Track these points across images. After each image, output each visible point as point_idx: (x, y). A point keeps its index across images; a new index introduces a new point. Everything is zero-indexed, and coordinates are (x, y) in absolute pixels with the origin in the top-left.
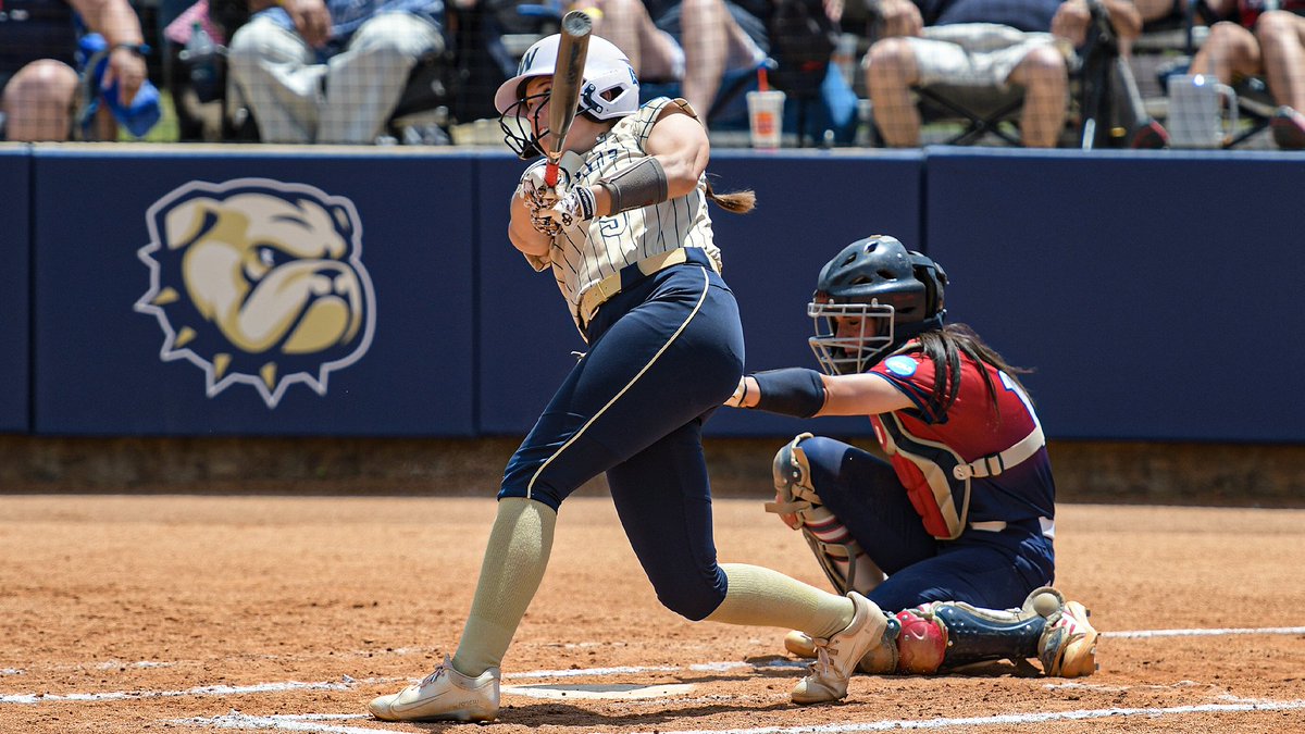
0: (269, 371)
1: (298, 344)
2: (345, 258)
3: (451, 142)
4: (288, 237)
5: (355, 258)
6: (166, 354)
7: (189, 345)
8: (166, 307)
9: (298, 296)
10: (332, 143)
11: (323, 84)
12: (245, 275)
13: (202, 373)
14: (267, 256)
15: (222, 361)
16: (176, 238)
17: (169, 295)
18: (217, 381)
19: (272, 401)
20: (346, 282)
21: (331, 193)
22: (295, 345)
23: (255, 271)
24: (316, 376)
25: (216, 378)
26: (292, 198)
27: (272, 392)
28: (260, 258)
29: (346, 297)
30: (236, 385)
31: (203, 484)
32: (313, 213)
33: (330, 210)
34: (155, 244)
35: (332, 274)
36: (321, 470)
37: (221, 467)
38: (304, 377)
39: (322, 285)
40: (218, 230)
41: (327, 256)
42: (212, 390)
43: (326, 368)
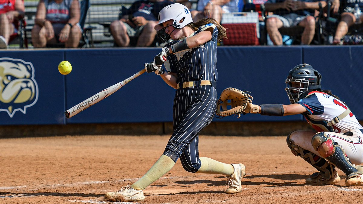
0: (10, 108)
2: (30, 78)
4: (15, 73)
9: (18, 88)
12: (4, 83)
14: (9, 78)
19: (11, 116)
20: (31, 84)
22: (17, 101)
23: (6, 82)
24: (23, 109)
26: (16, 63)
27: (11, 113)
28: (7, 78)
29: (30, 88)
30: (2, 112)
32: (21, 66)
33: (26, 65)
35: (27, 82)
36: (25, 134)
38: (20, 109)
39: (24, 85)
41: (25, 77)
43: (26, 107)
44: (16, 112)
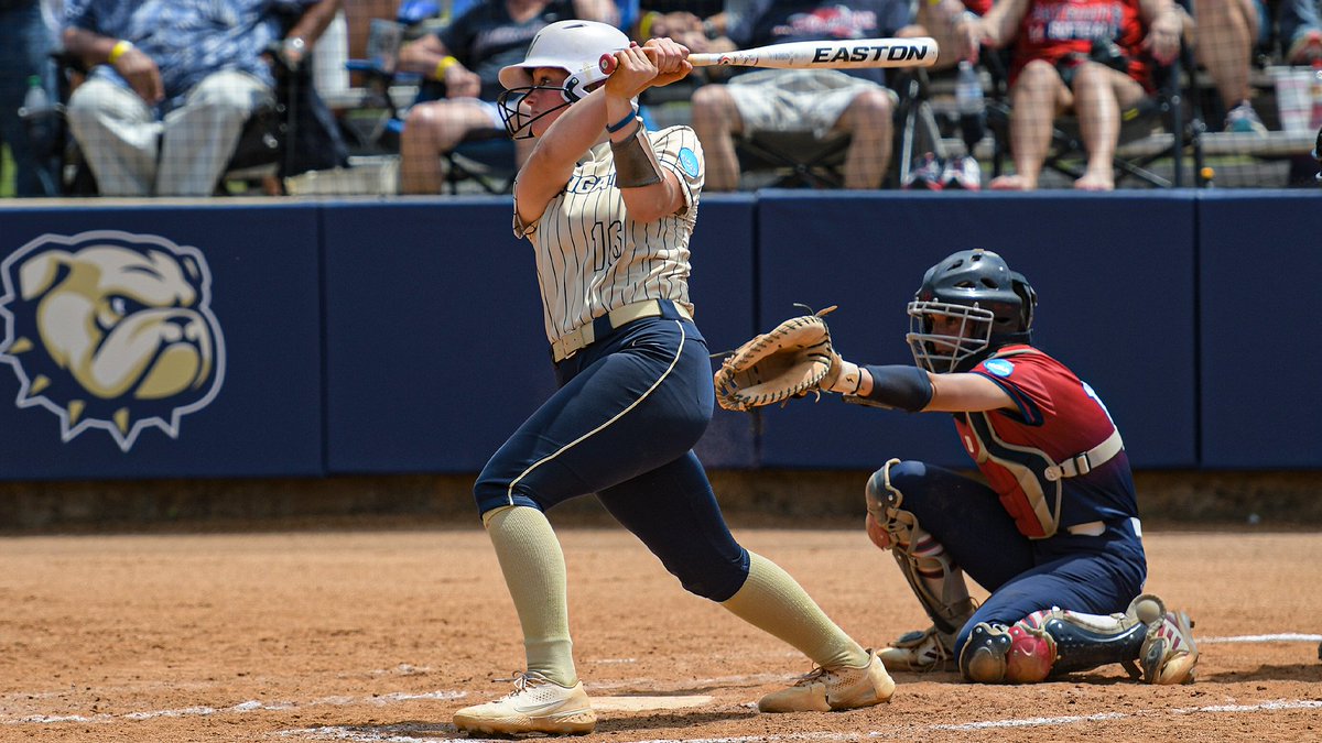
0: (122, 416)
1: (150, 390)
2: (195, 306)
3: (284, 192)
4: (140, 287)
5: (204, 306)
6: (22, 402)
7: (44, 392)
8: (21, 356)
9: (148, 343)
10: (175, 195)
11: (160, 140)
12: (97, 323)
13: (57, 419)
14: (119, 305)
15: (76, 407)
16: (30, 288)
17: (24, 345)
18: (71, 427)
19: (125, 445)
20: (197, 329)
21: (180, 243)
22: (148, 391)
23: (107, 320)
24: (168, 420)
25: (71, 423)
26: (143, 249)
27: (125, 436)
28: (112, 307)
29: (196, 344)
30: (90, 430)
31: (59, 525)
32: (163, 264)
33: (180, 260)
34: (10, 296)
35: (182, 322)
36: (173, 511)
37: (75, 509)
38: (156, 421)
39: (173, 332)
40: (70, 281)
41: (177, 304)
42: (67, 435)
43: (178, 412)
44: (145, 431)
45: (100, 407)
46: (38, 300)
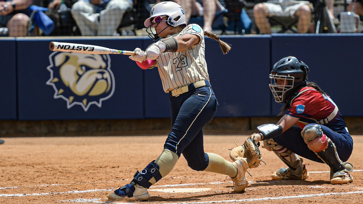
0: (85, 101)
1: (93, 93)
2: (106, 68)
3: (135, 35)
4: (90, 63)
5: (109, 69)
6: (56, 97)
7: (62, 94)
8: (55, 83)
9: (92, 79)
10: (101, 35)
11: (99, 19)
12: (78, 74)
13: (66, 102)
14: (84, 68)
15: (71, 98)
16: (58, 63)
17: (56, 80)
18: (70, 104)
19: (86, 109)
20: (106, 75)
22: (92, 94)
23: (80, 73)
24: (98, 102)
25: (70, 103)
27: (86, 107)
28: (82, 69)
29: (106, 80)
30: (76, 105)
31: (67, 133)
32: (97, 56)
34: (52, 65)
35: (102, 73)
36: (100, 129)
37: (72, 129)
38: (95, 102)
39: (100, 76)
40: (70, 61)
41: (101, 68)
42: (69, 107)
43: (101, 100)
44: (91, 105)
45: (78, 98)
46: (60, 67)
